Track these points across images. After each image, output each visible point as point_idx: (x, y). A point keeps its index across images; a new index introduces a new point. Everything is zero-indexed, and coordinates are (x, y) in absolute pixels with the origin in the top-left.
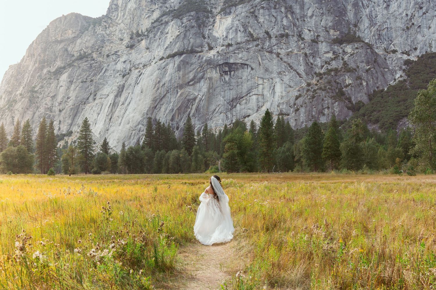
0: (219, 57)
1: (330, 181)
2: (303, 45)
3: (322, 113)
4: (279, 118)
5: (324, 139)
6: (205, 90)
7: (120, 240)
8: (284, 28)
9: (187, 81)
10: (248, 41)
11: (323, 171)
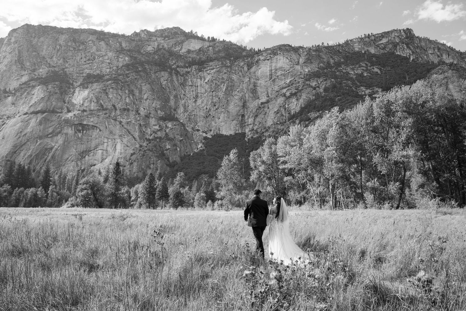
0: (75, 119)
2: (139, 118)
3: (149, 167)
8: (126, 105)
9: (47, 133)
10: (99, 109)
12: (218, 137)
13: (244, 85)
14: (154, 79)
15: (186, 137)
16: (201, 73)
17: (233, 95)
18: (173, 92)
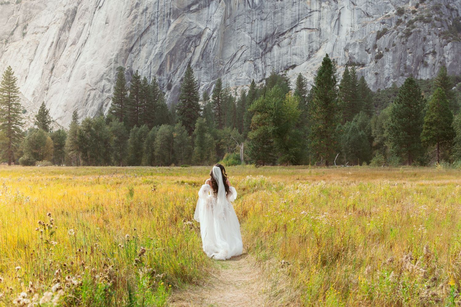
1: (435, 181)
3: (423, 61)
4: (346, 70)
5: (425, 109)
6: (217, 19)
7: (69, 278)
9: (186, 3)
11: (423, 163)
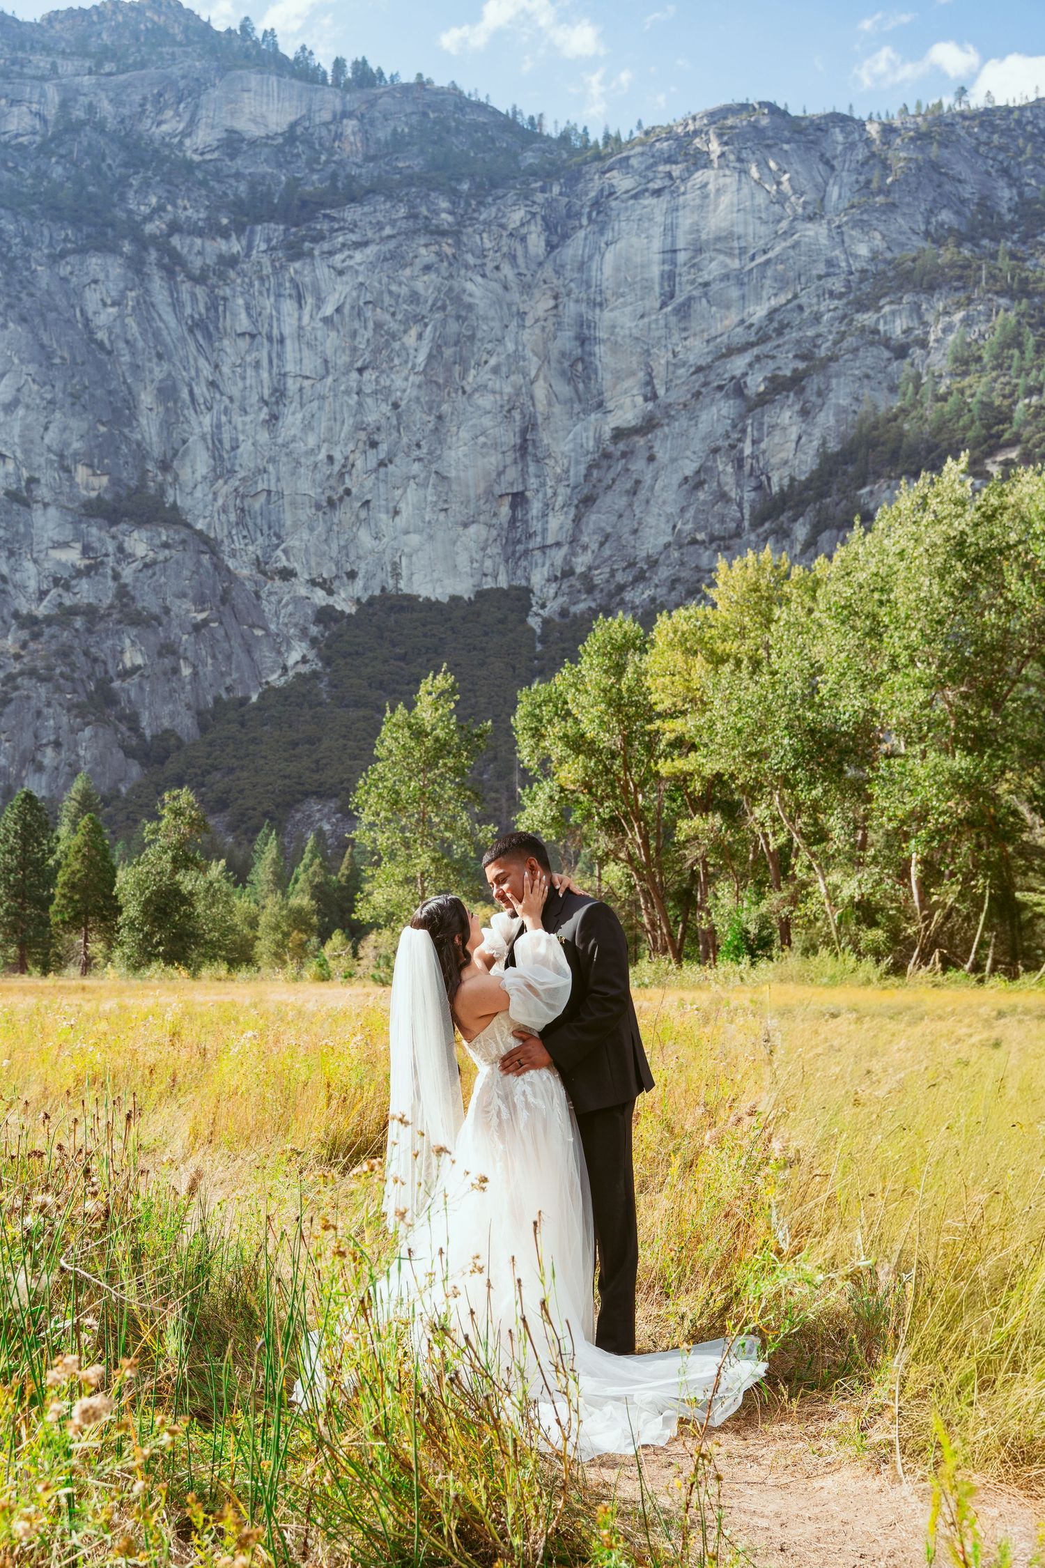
3: (33, 760)
12: (391, 608)
13: (526, 335)
14: (49, 293)
15: (226, 609)
16: (297, 265)
17: (468, 389)
18: (151, 371)
